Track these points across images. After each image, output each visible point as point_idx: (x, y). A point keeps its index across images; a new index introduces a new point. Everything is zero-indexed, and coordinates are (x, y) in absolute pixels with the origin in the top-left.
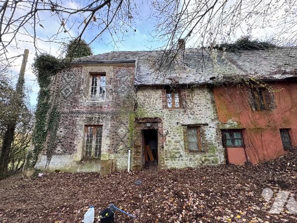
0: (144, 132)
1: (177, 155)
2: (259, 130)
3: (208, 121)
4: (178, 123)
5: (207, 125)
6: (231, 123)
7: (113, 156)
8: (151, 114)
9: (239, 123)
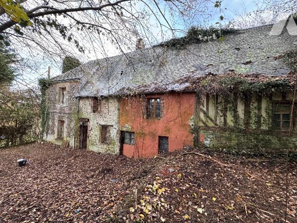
0: (81, 126)
1: (95, 144)
2: (143, 135)
3: (113, 123)
4: (97, 123)
5: (112, 126)
6: (127, 127)
7: (68, 139)
8: (85, 116)
9: (132, 127)
